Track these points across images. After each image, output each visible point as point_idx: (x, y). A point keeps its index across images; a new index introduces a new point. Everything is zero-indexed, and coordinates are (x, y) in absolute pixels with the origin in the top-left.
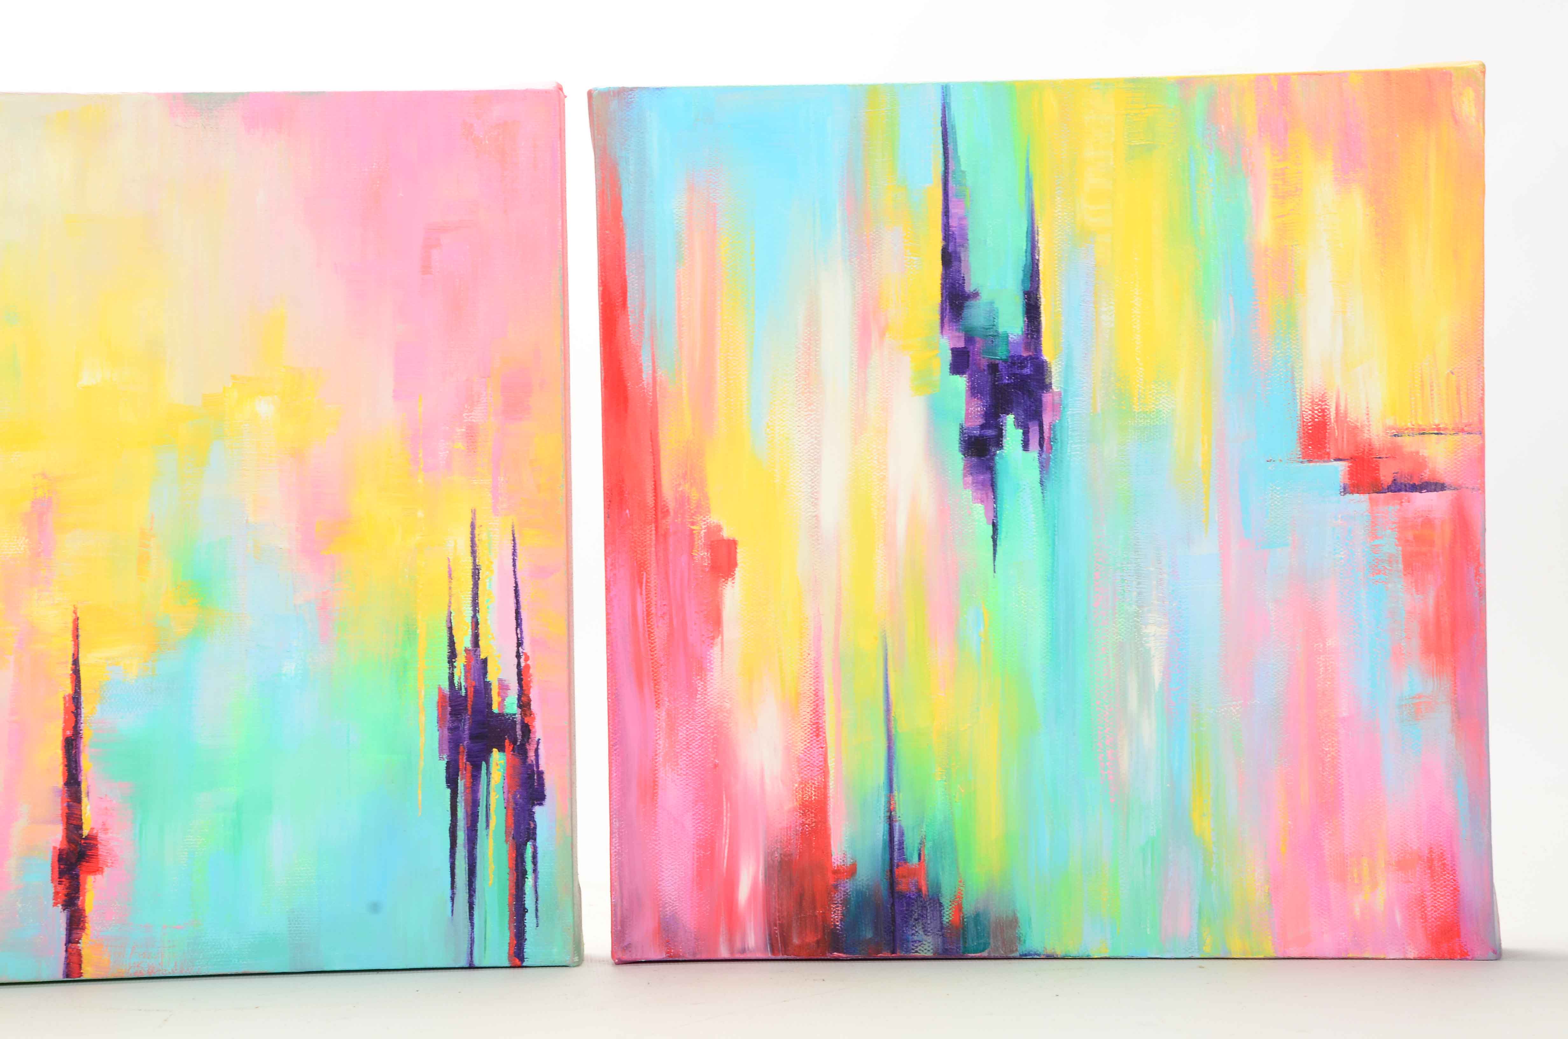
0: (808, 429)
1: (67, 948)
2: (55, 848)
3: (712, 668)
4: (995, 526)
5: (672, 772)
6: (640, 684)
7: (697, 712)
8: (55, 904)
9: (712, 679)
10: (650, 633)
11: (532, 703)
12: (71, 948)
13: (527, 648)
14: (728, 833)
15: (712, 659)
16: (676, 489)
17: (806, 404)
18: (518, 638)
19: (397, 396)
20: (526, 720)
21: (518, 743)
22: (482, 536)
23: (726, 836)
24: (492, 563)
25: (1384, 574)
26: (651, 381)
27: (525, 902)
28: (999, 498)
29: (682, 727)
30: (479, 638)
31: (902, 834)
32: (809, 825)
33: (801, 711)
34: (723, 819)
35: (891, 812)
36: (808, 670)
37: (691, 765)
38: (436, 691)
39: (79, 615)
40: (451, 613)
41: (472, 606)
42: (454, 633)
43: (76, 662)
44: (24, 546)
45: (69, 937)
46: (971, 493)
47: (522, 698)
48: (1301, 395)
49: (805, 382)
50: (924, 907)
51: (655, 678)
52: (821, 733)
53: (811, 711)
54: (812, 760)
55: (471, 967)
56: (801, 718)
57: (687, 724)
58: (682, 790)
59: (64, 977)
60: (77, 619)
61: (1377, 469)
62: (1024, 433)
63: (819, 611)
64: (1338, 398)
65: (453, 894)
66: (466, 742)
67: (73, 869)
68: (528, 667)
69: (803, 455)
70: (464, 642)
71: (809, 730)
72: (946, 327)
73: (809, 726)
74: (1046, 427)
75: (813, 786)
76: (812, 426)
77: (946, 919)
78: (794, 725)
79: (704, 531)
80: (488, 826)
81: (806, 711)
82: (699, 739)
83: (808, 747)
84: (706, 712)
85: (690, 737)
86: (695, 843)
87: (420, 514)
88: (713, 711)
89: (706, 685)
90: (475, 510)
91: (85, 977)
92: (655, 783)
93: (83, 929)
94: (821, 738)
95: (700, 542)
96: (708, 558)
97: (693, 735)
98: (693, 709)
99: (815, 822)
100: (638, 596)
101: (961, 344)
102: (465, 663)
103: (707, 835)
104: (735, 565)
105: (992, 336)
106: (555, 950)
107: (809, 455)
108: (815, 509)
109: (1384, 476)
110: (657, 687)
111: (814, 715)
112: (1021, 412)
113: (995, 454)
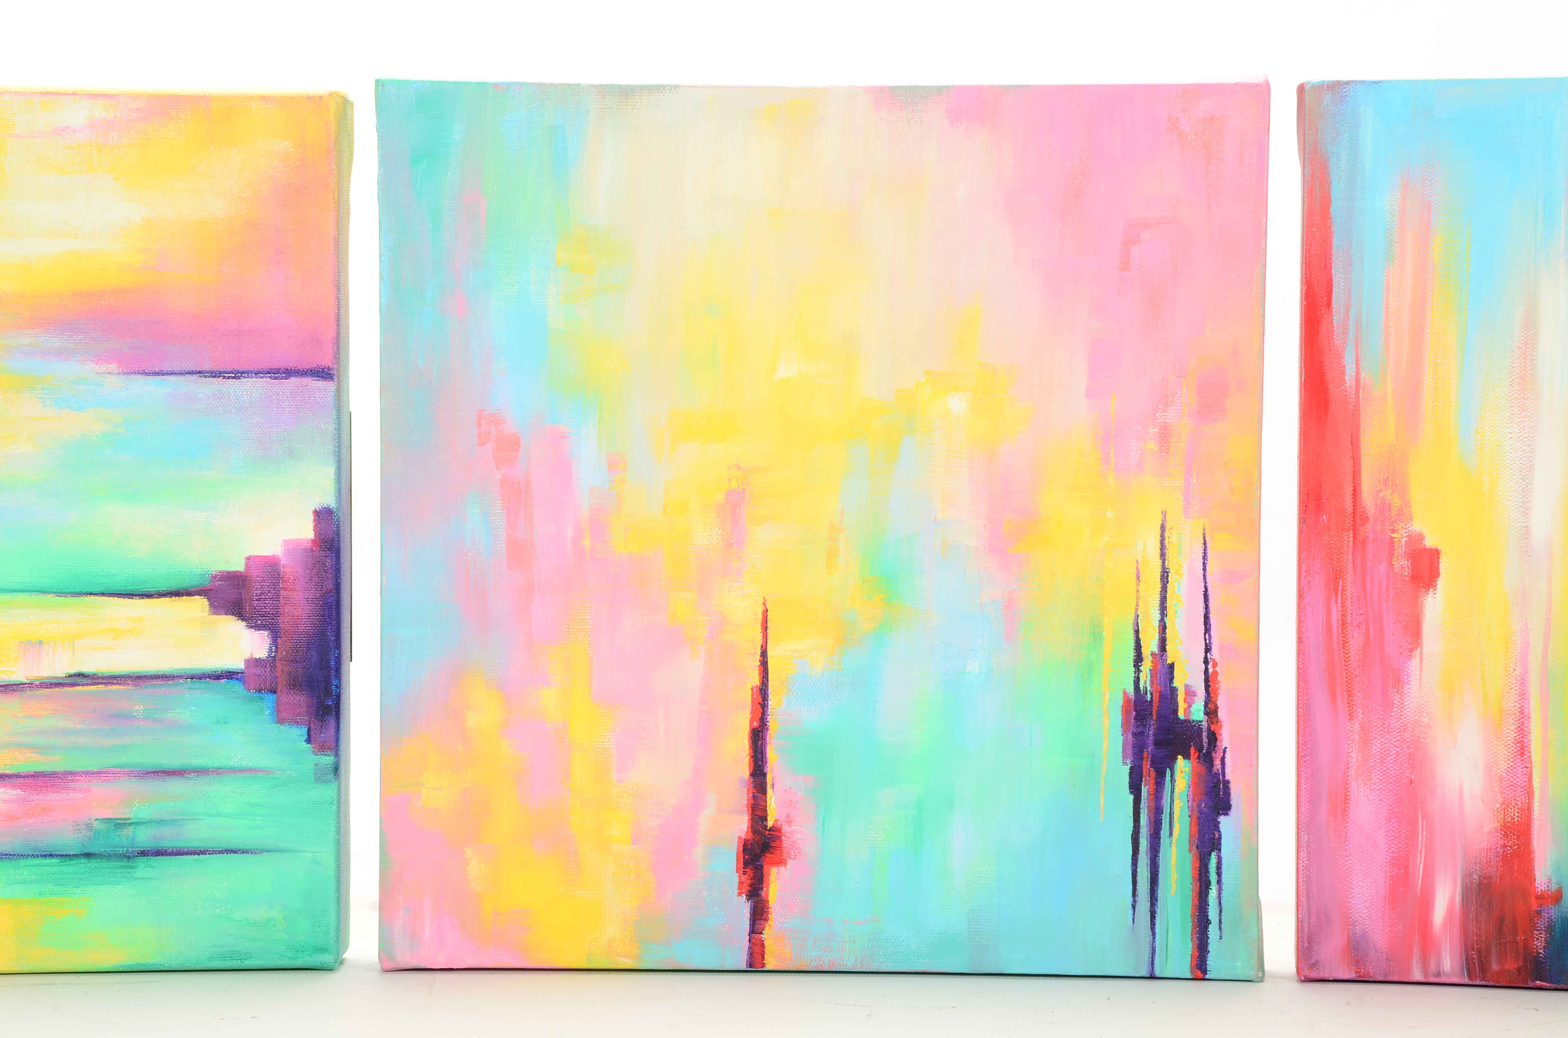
0: (1521, 436)
1: (750, 938)
2: (740, 838)
3: (1410, 681)
5: (1364, 786)
6: (1332, 695)
7: (1392, 726)
8: (740, 894)
9: (1410, 693)
10: (1345, 642)
11: (1219, 710)
12: (754, 938)
13: (1215, 654)
14: (1423, 851)
15: (1409, 671)
16: (1377, 495)
17: (1519, 410)
18: (1206, 644)
19: (1090, 394)
20: (1213, 726)
21: (1204, 751)
22: (1172, 538)
23: (1421, 854)
24: (1181, 565)
26: (1354, 384)
27: (1209, 914)
29: (1376, 740)
30: (1167, 643)
32: (1511, 847)
33: (1505, 729)
34: (1418, 837)
36: (1513, 686)
37: (1385, 780)
38: (1121, 695)
39: (768, 607)
40: (1138, 616)
41: (1160, 610)
42: (1140, 636)
43: (764, 654)
44: (717, 536)
45: (753, 927)
47: (1209, 705)
49: (1519, 387)
51: (1349, 689)
52: (1525, 753)
53: (1516, 729)
54: (1515, 779)
55: (1152, 977)
56: (1504, 736)
57: (1382, 738)
58: (1374, 805)
59: (747, 967)
60: (766, 611)
63: (1526, 625)
65: (1135, 901)
66: (1150, 748)
67: (757, 860)
68: (1215, 673)
69: (1515, 463)
70: (1150, 645)
71: (1513, 748)
73: (1512, 744)
75: (1517, 807)
76: (1525, 433)
78: (1496, 742)
79: (1405, 539)
80: (1171, 834)
81: (1510, 731)
82: (1394, 754)
83: (1512, 766)
84: (1402, 726)
85: (1385, 751)
86: (1388, 860)
87: (1109, 514)
88: (1409, 725)
89: (1402, 698)
90: (1165, 512)
91: (768, 967)
92: (1346, 798)
93: (766, 920)
94: (1525, 757)
95: (1400, 550)
96: (1408, 567)
97: (1388, 750)
98: (1389, 723)
99: (1517, 844)
100: (1333, 604)
102: (1151, 668)
103: (1401, 853)
104: (1438, 575)
106: (1239, 964)
107: (1521, 463)
108: (1526, 520)
110: (1350, 698)
111: (1518, 734)
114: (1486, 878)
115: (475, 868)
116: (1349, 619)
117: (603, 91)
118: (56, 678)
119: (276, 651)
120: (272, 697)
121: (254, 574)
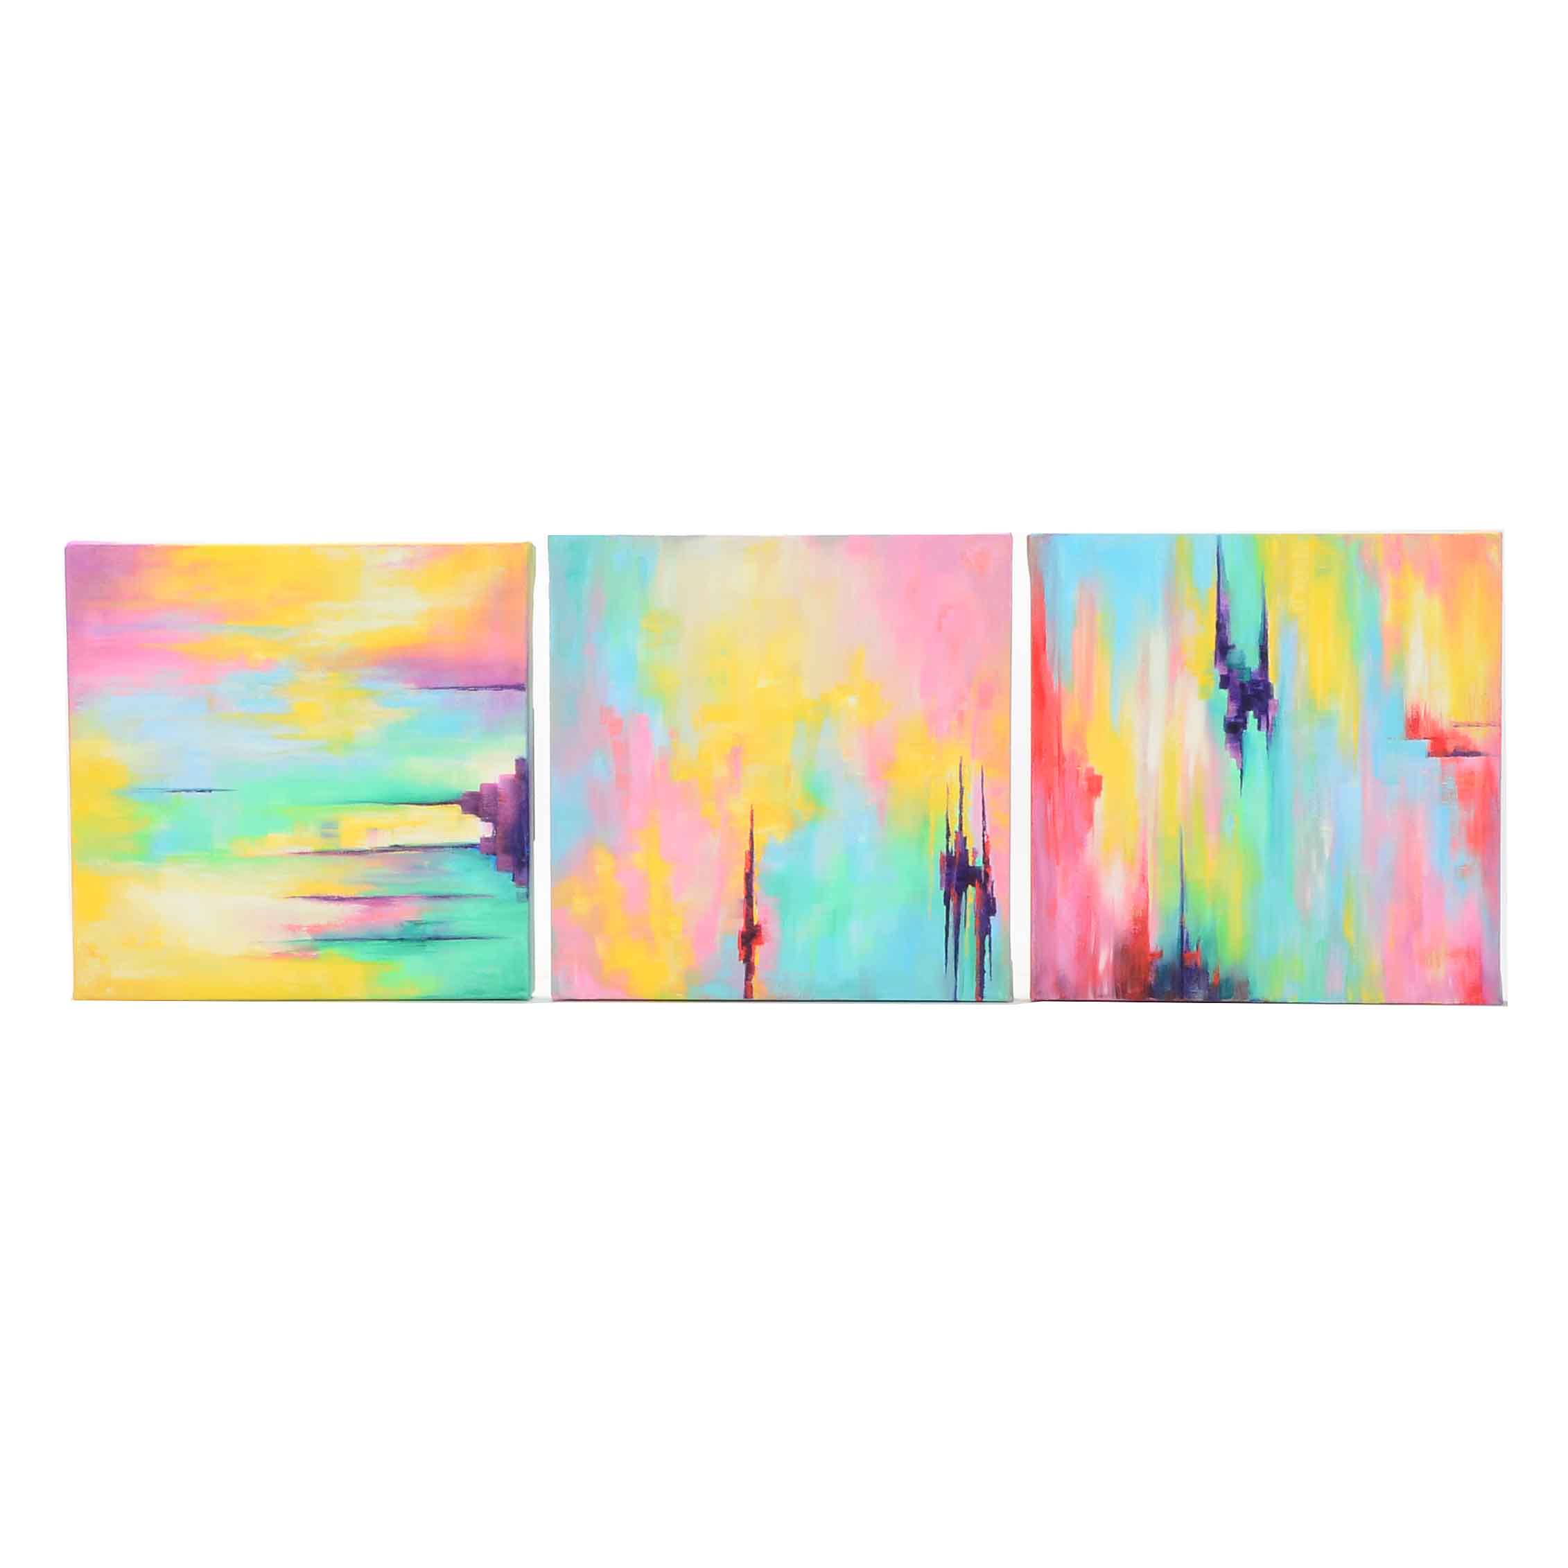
0: (1142, 716)
1: (745, 983)
3: (1088, 844)
4: (1242, 771)
5: (1064, 899)
6: (1048, 850)
7: (1079, 868)
8: (740, 960)
9: (1087, 851)
10: (1054, 825)
11: (990, 862)
12: (747, 983)
13: (988, 832)
14: (1094, 933)
15: (1087, 840)
16: (1070, 748)
17: (1141, 704)
18: (983, 826)
19: (922, 695)
20: (987, 870)
21: (982, 883)
22: (965, 771)
24: (970, 786)
25: (1448, 800)
26: (1057, 690)
27: (985, 967)
28: (1244, 756)
29: (1071, 875)
30: (963, 826)
31: (1188, 935)
32: (1138, 930)
34: (1092, 926)
35: (1182, 924)
36: (1139, 846)
37: (1075, 896)
38: (939, 854)
40: (948, 812)
41: (959, 809)
42: (949, 823)
43: (751, 834)
44: (727, 772)
45: (746, 977)
46: (1228, 753)
47: (985, 859)
48: (1406, 705)
49: (1141, 692)
50: (1199, 975)
51: (1056, 849)
52: (1145, 881)
53: (1140, 869)
55: (956, 1001)
56: (1135, 872)
57: (1074, 874)
58: (1069, 909)
59: (744, 998)
60: (752, 811)
61: (1444, 744)
62: (1258, 721)
63: (1146, 815)
64: (1425, 705)
65: (946, 961)
66: (955, 881)
67: (749, 942)
68: (988, 842)
70: (954, 828)
71: (1139, 879)
72: (1218, 663)
73: (1139, 877)
74: (1270, 718)
75: (1141, 909)
77: (1210, 981)
78: (1130, 876)
80: (965, 926)
81: (1137, 869)
82: (1080, 883)
84: (1083, 868)
85: (1075, 881)
86: (1076, 938)
87: (933, 758)
88: (1087, 868)
89: (1084, 853)
90: (962, 757)
91: (755, 999)
92: (1055, 905)
93: (754, 974)
94: (1145, 883)
95: (1082, 776)
96: (1086, 785)
97: (1077, 880)
98: (1077, 866)
99: (1141, 928)
100: (1048, 805)
101: (1225, 673)
102: (955, 839)
103: (1083, 934)
104: (1101, 789)
105: (1242, 668)
106: (999, 993)
107: (1143, 732)
108: (1145, 760)
109: (1450, 748)
110: (1057, 854)
111: (1142, 871)
112: (1257, 710)
113: (1242, 732)
114: (1125, 946)
115: (601, 948)
116: (1057, 813)
117: (666, 538)
118: (383, 847)
119: (497, 833)
120: (494, 857)
121: (485, 793)
